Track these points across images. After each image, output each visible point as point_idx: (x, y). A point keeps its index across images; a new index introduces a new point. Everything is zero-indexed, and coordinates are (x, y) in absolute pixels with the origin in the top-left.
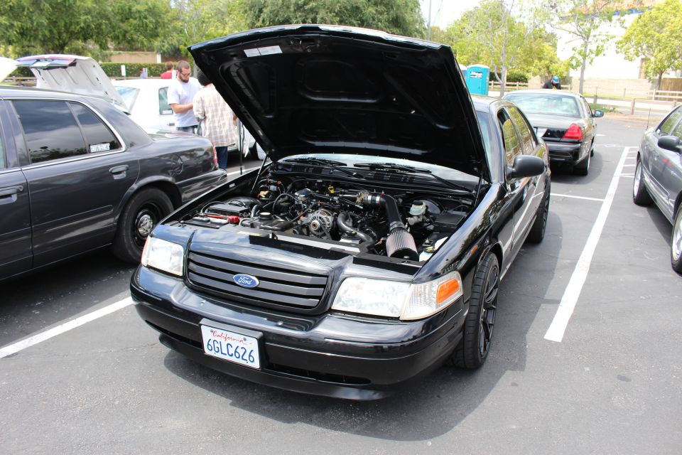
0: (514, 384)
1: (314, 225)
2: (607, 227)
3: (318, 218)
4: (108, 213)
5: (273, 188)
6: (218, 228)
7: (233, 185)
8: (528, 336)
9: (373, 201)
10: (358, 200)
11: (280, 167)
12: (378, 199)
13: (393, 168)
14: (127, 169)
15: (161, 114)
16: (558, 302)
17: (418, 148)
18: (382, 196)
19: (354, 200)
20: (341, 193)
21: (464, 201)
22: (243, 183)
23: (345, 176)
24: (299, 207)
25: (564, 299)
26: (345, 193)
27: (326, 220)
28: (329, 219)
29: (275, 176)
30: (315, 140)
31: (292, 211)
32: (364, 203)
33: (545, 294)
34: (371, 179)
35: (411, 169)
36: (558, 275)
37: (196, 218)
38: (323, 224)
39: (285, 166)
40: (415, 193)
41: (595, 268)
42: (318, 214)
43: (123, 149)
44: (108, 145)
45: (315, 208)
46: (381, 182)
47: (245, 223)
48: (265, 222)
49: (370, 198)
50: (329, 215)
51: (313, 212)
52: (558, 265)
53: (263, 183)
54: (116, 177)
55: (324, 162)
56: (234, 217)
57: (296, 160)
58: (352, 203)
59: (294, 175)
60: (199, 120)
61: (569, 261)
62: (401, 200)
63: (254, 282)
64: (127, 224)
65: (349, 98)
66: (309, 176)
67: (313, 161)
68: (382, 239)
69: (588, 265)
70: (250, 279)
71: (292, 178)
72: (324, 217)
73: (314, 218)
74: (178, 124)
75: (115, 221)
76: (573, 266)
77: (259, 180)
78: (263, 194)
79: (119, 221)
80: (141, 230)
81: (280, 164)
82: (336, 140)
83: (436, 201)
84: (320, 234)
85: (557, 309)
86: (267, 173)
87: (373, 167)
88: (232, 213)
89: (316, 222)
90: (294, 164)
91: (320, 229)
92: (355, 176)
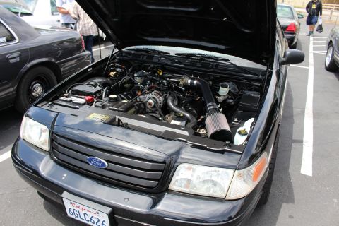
0: (291, 217)
1: (150, 104)
2: (315, 85)
3: (152, 98)
4: (8, 86)
5: (119, 70)
6: (77, 109)
7: (91, 69)
8: (290, 171)
9: (192, 83)
10: (181, 83)
11: (124, 55)
12: (195, 82)
13: (203, 57)
14: (20, 55)
15: (52, 14)
16: (301, 142)
17: (223, 44)
18: (198, 80)
19: (178, 83)
20: (168, 77)
21: (255, 83)
22: (99, 67)
23: (169, 63)
24: (138, 89)
25: (304, 139)
26: (171, 78)
27: (158, 100)
28: (160, 99)
29: (120, 62)
30: (148, 36)
31: (132, 91)
32: (185, 86)
33: (291, 135)
34: (188, 65)
35: (216, 58)
36: (296, 120)
37: (62, 98)
38: (156, 103)
39: (128, 54)
40: (221, 77)
41: (317, 115)
42: (152, 95)
43: (17, 41)
44: (5, 38)
45: (150, 90)
46: (195, 68)
47: (98, 104)
48: (113, 103)
49: (189, 81)
50: (161, 96)
51: (148, 93)
52: (294, 114)
53: (112, 66)
54: (11, 61)
55: (155, 51)
56: (90, 98)
57: (134, 50)
58: (176, 85)
59: (134, 61)
60: (76, 19)
61: (299, 110)
62: (211, 82)
63: (103, 164)
64: (23, 92)
65: (175, 7)
66: (144, 62)
67: (147, 51)
68: (202, 117)
69: (311, 113)
70: (100, 162)
71: (132, 63)
72: (156, 97)
73: (150, 98)
74: (62, 21)
75: (14, 90)
76: (303, 113)
77: (109, 64)
78: (112, 74)
79: (17, 90)
80: (34, 94)
81: (124, 52)
82: (163, 37)
83: (235, 83)
84: (154, 109)
85: (302, 148)
86: (115, 58)
87: (188, 56)
88: (89, 94)
89: (151, 101)
90: (133, 52)
91: (154, 107)
92: (176, 63)
